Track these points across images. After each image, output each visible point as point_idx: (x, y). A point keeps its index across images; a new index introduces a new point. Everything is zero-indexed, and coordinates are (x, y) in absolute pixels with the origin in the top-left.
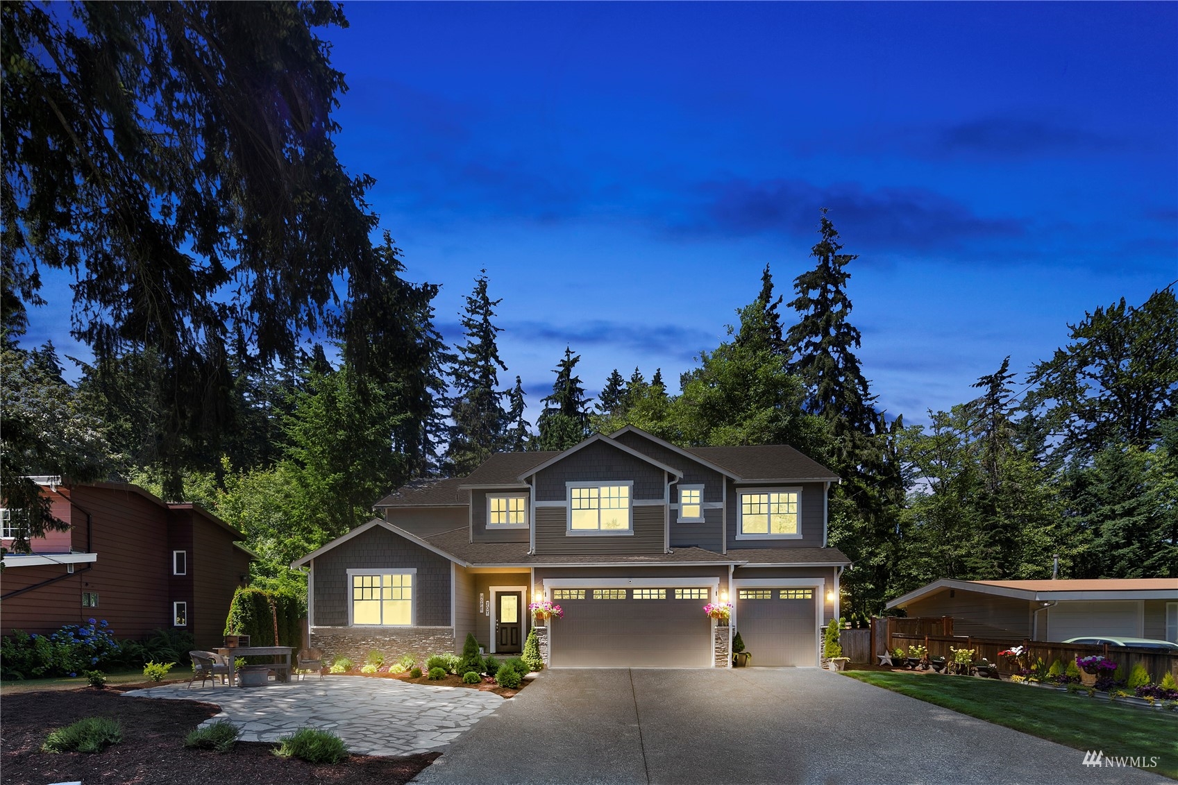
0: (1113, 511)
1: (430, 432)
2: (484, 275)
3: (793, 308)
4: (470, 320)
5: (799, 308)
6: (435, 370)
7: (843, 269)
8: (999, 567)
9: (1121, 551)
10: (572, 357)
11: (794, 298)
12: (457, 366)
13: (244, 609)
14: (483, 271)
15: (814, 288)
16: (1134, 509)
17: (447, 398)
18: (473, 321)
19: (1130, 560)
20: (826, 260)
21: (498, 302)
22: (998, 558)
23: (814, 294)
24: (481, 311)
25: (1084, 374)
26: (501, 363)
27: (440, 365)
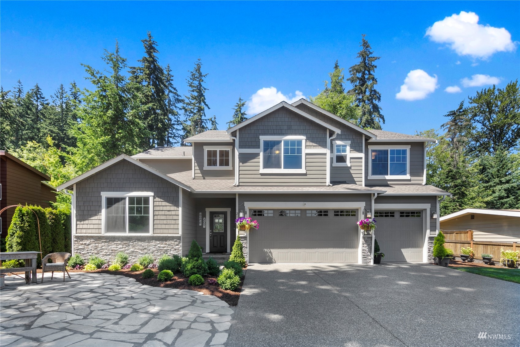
0: (500, 181)
1: (171, 137)
2: (199, 61)
3: (349, 82)
4: (192, 83)
5: (352, 81)
6: (173, 107)
7: (373, 63)
8: (459, 206)
9: (505, 200)
10: (242, 102)
11: (350, 77)
12: (185, 105)
13: (22, 220)
14: (199, 60)
15: (359, 72)
16: (510, 180)
17: (179, 121)
18: (194, 83)
19: (510, 204)
20: (365, 59)
21: (206, 75)
22: (459, 202)
23: (359, 75)
24: (198, 79)
25: (475, 120)
26: (207, 105)
27: (176, 104)
